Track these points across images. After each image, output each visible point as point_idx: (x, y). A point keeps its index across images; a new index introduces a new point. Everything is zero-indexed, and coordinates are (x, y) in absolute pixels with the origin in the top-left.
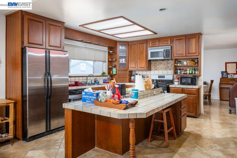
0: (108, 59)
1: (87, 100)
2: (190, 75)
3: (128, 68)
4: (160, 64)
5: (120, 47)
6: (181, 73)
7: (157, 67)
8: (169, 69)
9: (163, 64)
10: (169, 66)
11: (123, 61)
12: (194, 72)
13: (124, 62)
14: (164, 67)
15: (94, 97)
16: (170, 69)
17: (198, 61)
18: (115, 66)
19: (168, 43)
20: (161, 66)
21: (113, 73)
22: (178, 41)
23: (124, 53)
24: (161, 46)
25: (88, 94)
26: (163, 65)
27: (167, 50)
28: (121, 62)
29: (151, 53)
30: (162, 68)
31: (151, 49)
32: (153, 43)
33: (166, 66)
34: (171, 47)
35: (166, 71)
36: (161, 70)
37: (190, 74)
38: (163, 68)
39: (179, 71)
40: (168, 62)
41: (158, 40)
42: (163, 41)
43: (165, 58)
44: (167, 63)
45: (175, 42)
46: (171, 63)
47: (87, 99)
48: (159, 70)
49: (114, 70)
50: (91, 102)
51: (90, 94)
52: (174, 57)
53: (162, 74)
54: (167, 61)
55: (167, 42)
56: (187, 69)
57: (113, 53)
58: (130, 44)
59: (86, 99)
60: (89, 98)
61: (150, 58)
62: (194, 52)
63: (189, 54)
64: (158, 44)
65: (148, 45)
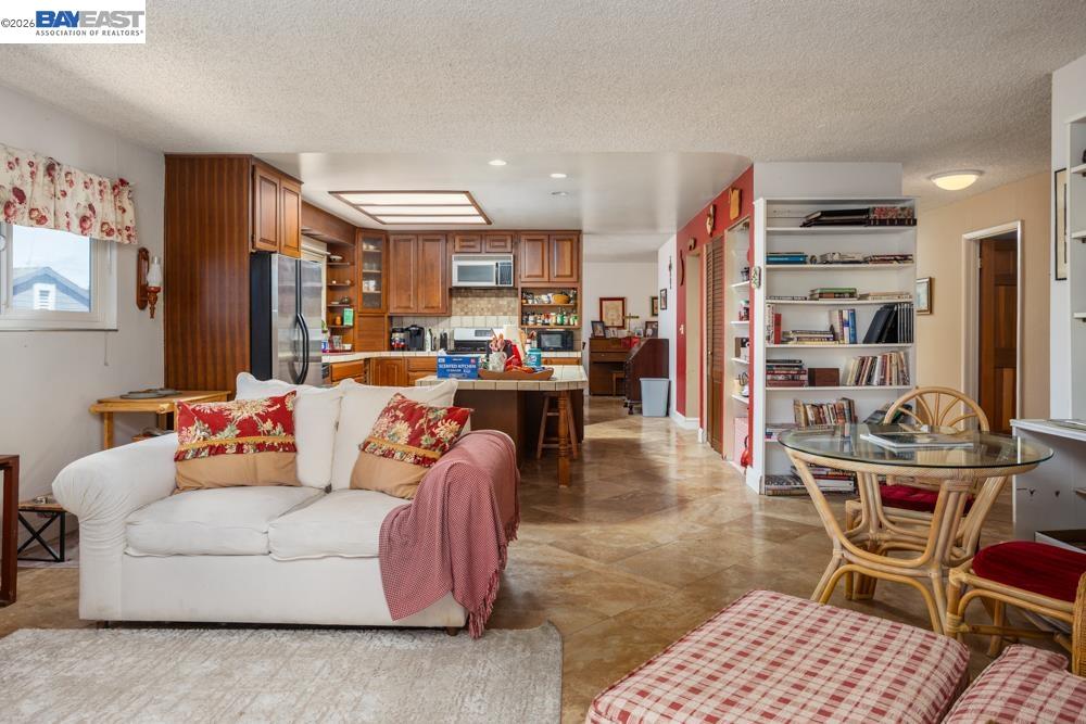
0: (328, 281)
2: (557, 327)
3: (388, 308)
5: (365, 246)
6: (537, 323)
7: (470, 306)
8: (502, 313)
11: (370, 286)
12: (566, 321)
13: (372, 290)
14: (490, 306)
17: (575, 295)
18: (349, 304)
19: (506, 246)
21: (345, 324)
22: (531, 243)
23: (374, 265)
24: (488, 253)
25: (455, 360)
27: (503, 264)
28: (365, 290)
29: (460, 268)
30: (482, 309)
31: (459, 259)
32: (465, 244)
34: (514, 257)
35: (494, 318)
36: (481, 315)
37: (556, 324)
38: (485, 310)
41: (479, 237)
42: (494, 241)
43: (499, 286)
45: (522, 243)
48: (474, 315)
49: (349, 314)
50: (464, 376)
52: (522, 282)
53: (485, 326)
55: (503, 244)
56: (551, 314)
57: (342, 261)
58: (392, 238)
61: (456, 283)
62: (568, 272)
63: (558, 276)
64: (478, 246)
65: (450, 246)
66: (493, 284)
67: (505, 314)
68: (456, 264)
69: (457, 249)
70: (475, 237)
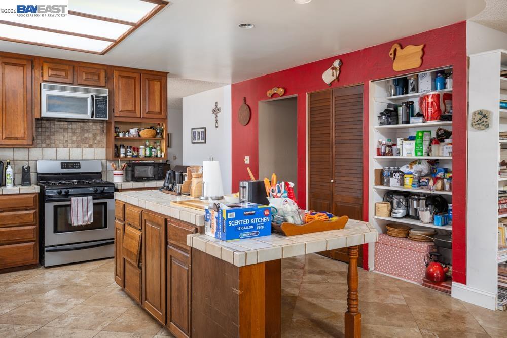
1: (245, 231)
2: (146, 158)
4: (62, 130)
6: (128, 155)
8: (87, 145)
9: (70, 130)
10: (86, 138)
12: (153, 154)
14: (74, 138)
15: (264, 220)
16: (92, 145)
17: (162, 130)
19: (98, 80)
20: (64, 136)
22: (123, 80)
24: (79, 85)
25: (247, 213)
26: (70, 134)
27: (99, 97)
29: (49, 97)
30: (67, 141)
32: (54, 73)
33: (79, 138)
34: (110, 91)
35: (79, 150)
36: (64, 147)
37: (148, 157)
38: (70, 142)
39: (122, 151)
40: (86, 127)
41: (71, 67)
42: (86, 73)
43: (94, 118)
44: (83, 130)
45: (115, 78)
46: (93, 129)
47: (245, 228)
48: (57, 147)
50: (257, 233)
51: (253, 212)
52: (115, 117)
53: (68, 159)
54: (81, 124)
55: (96, 77)
56: (141, 147)
59: (239, 229)
60: (250, 224)
61: (45, 113)
62: (157, 110)
63: (149, 112)
64: (70, 77)
65: (37, 73)
66: (88, 116)
67: (91, 146)
68: (45, 93)
69: (46, 77)
70: (67, 68)
